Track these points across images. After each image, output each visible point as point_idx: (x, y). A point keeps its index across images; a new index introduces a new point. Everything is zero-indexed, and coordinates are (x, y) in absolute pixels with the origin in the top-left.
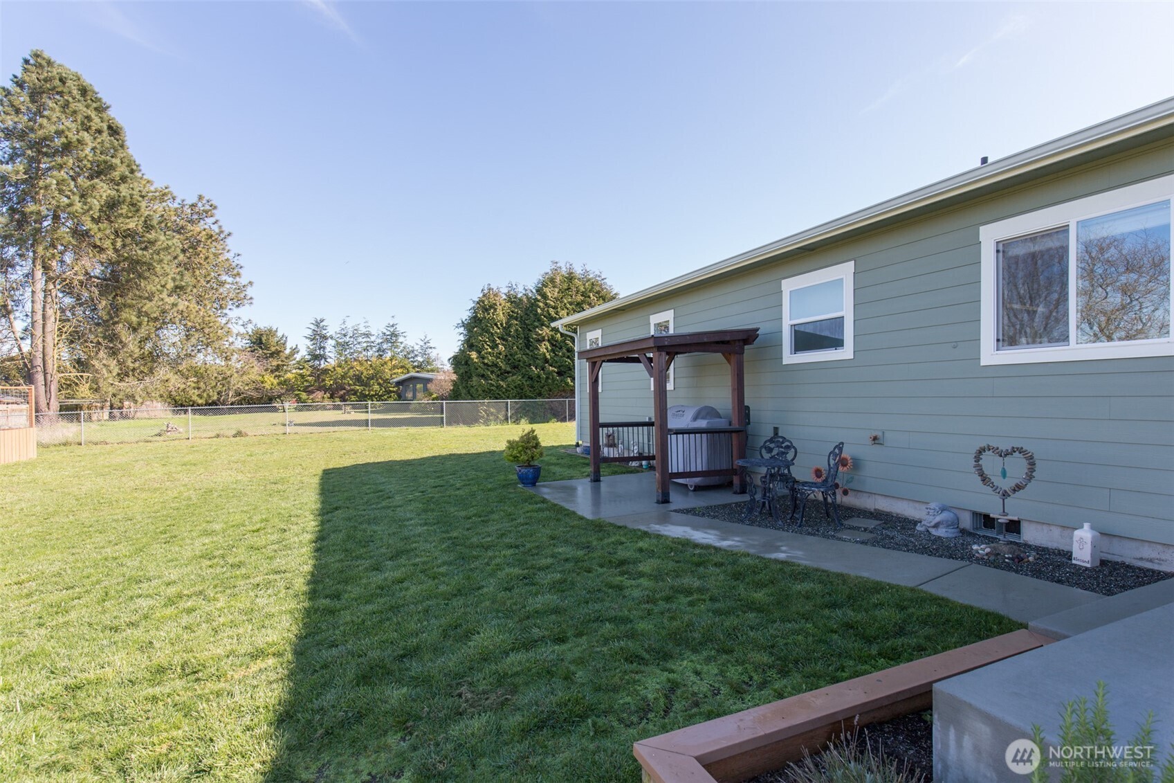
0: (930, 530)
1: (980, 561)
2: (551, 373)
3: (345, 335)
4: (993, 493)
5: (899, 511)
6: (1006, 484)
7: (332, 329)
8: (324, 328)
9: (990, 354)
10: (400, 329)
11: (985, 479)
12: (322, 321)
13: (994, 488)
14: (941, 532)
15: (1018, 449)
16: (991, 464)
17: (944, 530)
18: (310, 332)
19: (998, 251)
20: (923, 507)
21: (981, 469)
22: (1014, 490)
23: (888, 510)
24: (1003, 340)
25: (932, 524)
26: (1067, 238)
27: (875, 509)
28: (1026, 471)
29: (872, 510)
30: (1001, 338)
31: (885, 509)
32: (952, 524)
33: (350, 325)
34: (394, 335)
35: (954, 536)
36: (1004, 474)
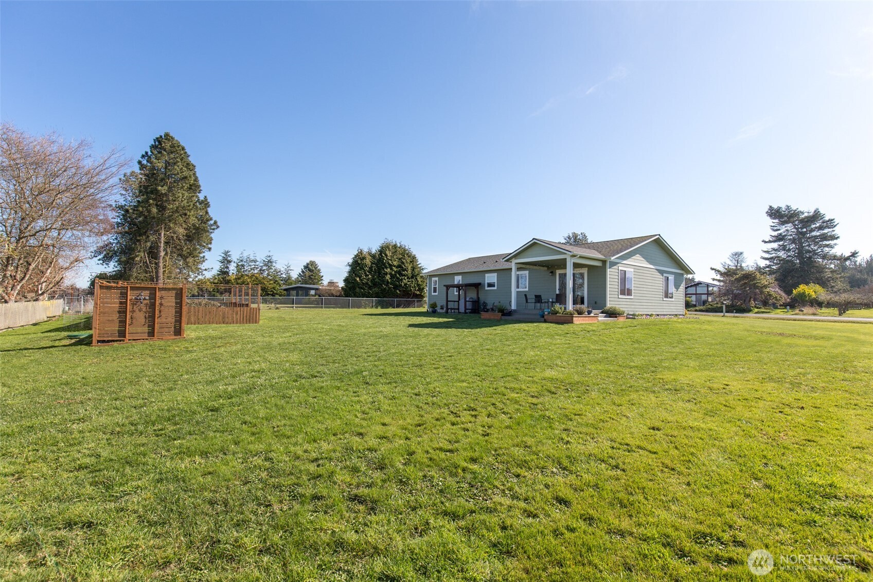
2: (390, 288)
3: (242, 261)
7: (235, 257)
8: (229, 256)
10: (274, 259)
12: (228, 252)
18: (221, 258)
33: (245, 255)
34: (270, 261)
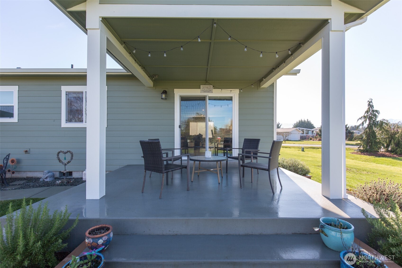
0: (44, 180)
1: (58, 185)
4: (62, 165)
5: (35, 176)
6: (66, 162)
9: (64, 124)
11: (60, 161)
13: (63, 163)
14: (48, 180)
15: (68, 151)
16: (62, 156)
17: (49, 179)
19: (66, 94)
20: (42, 173)
21: (59, 158)
22: (68, 163)
23: (32, 176)
24: (68, 120)
25: (45, 178)
26: (83, 95)
27: (26, 177)
28: (71, 157)
29: (25, 177)
30: (67, 119)
31: (30, 176)
32: (52, 176)
35: (52, 180)
36: (65, 159)
